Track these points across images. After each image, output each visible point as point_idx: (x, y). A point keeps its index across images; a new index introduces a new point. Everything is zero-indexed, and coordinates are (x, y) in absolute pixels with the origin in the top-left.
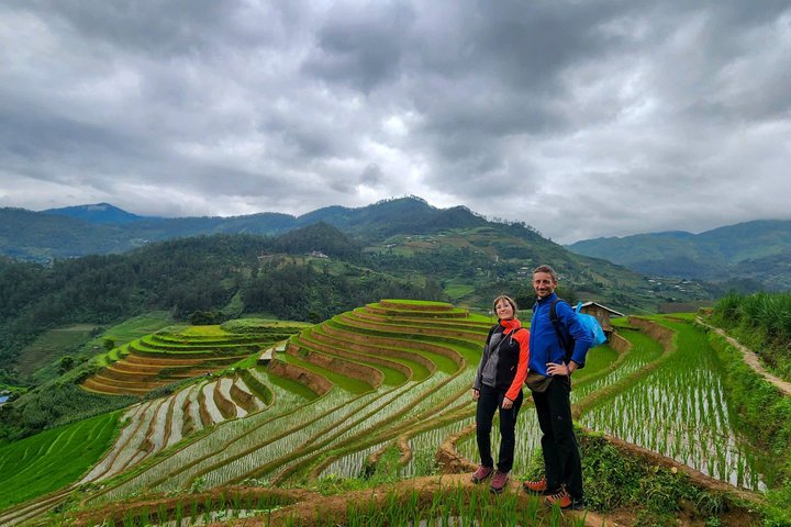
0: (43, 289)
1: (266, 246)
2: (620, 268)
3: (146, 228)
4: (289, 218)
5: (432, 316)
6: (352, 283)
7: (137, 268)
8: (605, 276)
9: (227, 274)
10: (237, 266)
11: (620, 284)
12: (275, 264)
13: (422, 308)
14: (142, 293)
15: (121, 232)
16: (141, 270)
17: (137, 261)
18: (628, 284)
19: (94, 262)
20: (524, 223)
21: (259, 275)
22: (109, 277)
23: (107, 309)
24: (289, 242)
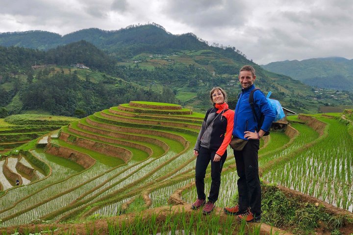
1: (38, 58)
2: (297, 82)
5: (167, 113)
6: (108, 89)
8: (287, 87)
10: (15, 73)
11: (296, 93)
12: (46, 73)
13: (160, 107)
18: (301, 94)
20: (234, 48)
21: (34, 81)
24: (58, 55)
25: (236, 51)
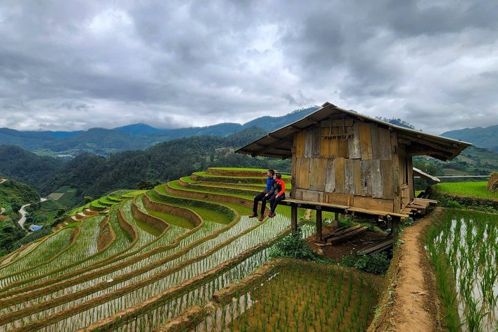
0: (105, 169)
1: (220, 142)
3: (160, 136)
4: (238, 126)
6: (272, 164)
7: (149, 157)
8: (469, 157)
9: (197, 160)
10: (203, 155)
12: (224, 153)
14: (152, 172)
15: (148, 139)
16: (152, 159)
17: (149, 153)
19: (129, 154)
21: (215, 160)
22: (135, 163)
23: (135, 181)
24: (234, 139)
25: (401, 122)
